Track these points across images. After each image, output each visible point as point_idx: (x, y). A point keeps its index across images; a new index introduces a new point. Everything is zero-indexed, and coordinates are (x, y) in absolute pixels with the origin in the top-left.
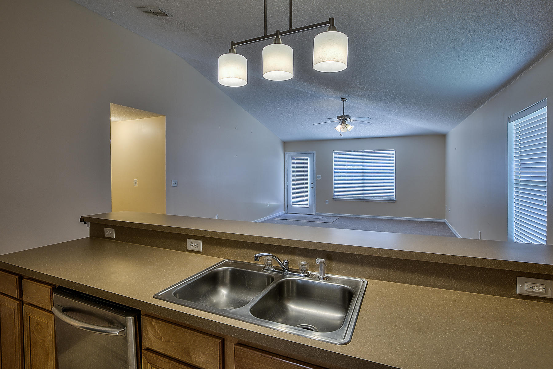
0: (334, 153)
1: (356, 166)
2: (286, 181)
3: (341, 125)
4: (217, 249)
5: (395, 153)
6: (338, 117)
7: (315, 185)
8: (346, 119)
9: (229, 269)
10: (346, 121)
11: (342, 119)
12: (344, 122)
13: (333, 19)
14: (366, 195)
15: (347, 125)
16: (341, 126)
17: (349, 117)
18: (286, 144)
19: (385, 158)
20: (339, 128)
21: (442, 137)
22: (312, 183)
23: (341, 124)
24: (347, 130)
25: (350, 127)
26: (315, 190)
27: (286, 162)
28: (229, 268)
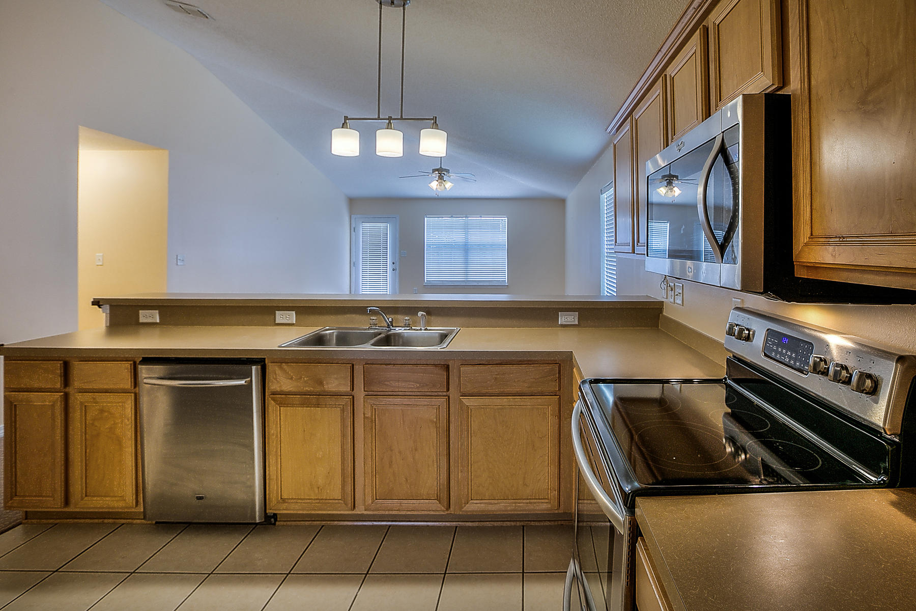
0: (426, 219)
1: (458, 237)
2: (353, 260)
3: (437, 181)
4: (312, 318)
5: (507, 220)
6: (434, 171)
7: (397, 266)
8: (444, 174)
9: (335, 333)
10: (443, 176)
11: (439, 173)
12: (441, 178)
13: (436, 117)
14: (471, 278)
15: (444, 181)
16: (437, 183)
17: (448, 171)
18: (353, 202)
19: (495, 227)
20: (434, 185)
21: (562, 201)
22: (393, 263)
23: (437, 179)
24: (445, 188)
25: (448, 185)
26: (397, 275)
27: (353, 230)
28: (333, 332)
